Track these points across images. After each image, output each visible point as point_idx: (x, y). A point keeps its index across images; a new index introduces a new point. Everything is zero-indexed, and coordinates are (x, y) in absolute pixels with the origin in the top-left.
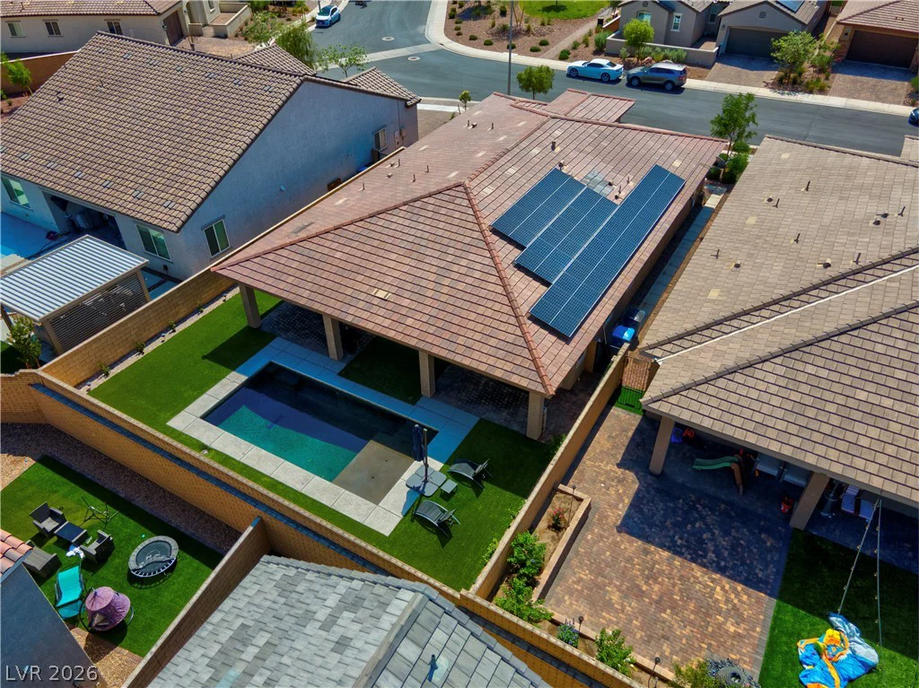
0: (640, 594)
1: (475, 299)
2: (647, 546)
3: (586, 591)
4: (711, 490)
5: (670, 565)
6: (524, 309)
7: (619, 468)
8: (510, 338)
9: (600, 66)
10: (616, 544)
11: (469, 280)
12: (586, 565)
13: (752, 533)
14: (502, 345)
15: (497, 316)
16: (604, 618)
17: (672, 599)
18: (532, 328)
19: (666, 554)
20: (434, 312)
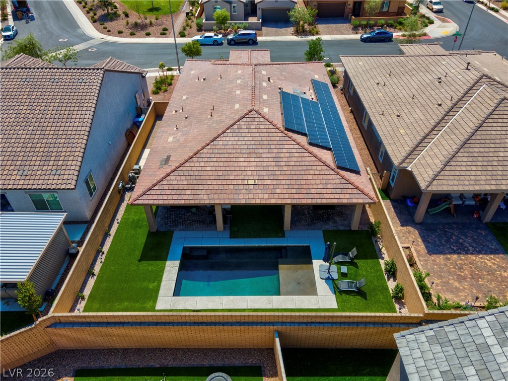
0: (464, 278)
1: (305, 168)
2: (446, 256)
3: (444, 288)
4: (444, 221)
5: (461, 259)
7: (403, 227)
8: (338, 181)
9: (211, 37)
10: (434, 261)
11: (294, 159)
12: (433, 276)
13: (475, 232)
14: (335, 186)
15: (322, 172)
16: (462, 296)
17: (475, 274)
19: (455, 256)
20: (288, 182)
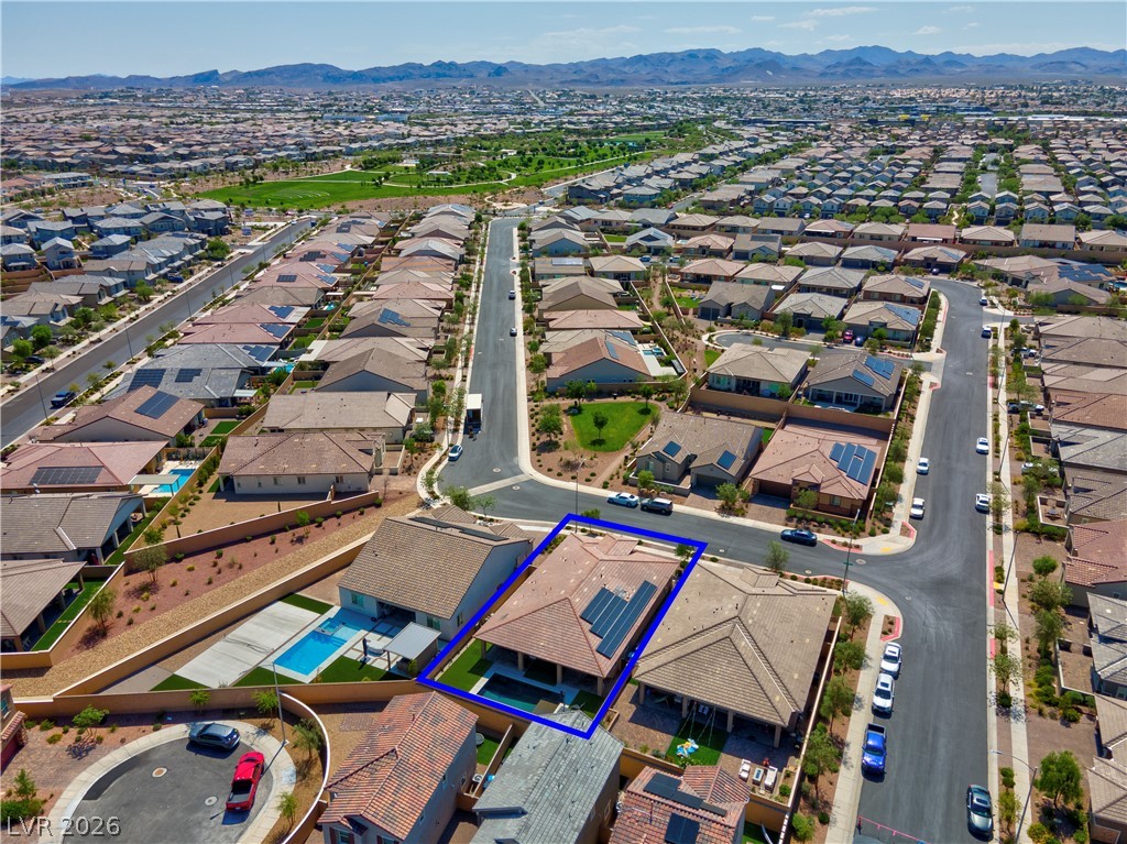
5: (644, 730)
6: (594, 648)
8: (590, 658)
9: (625, 497)
10: (628, 725)
11: (573, 637)
14: (587, 661)
15: (585, 650)
17: (644, 738)
18: (598, 655)
19: (643, 727)
20: (563, 650)
